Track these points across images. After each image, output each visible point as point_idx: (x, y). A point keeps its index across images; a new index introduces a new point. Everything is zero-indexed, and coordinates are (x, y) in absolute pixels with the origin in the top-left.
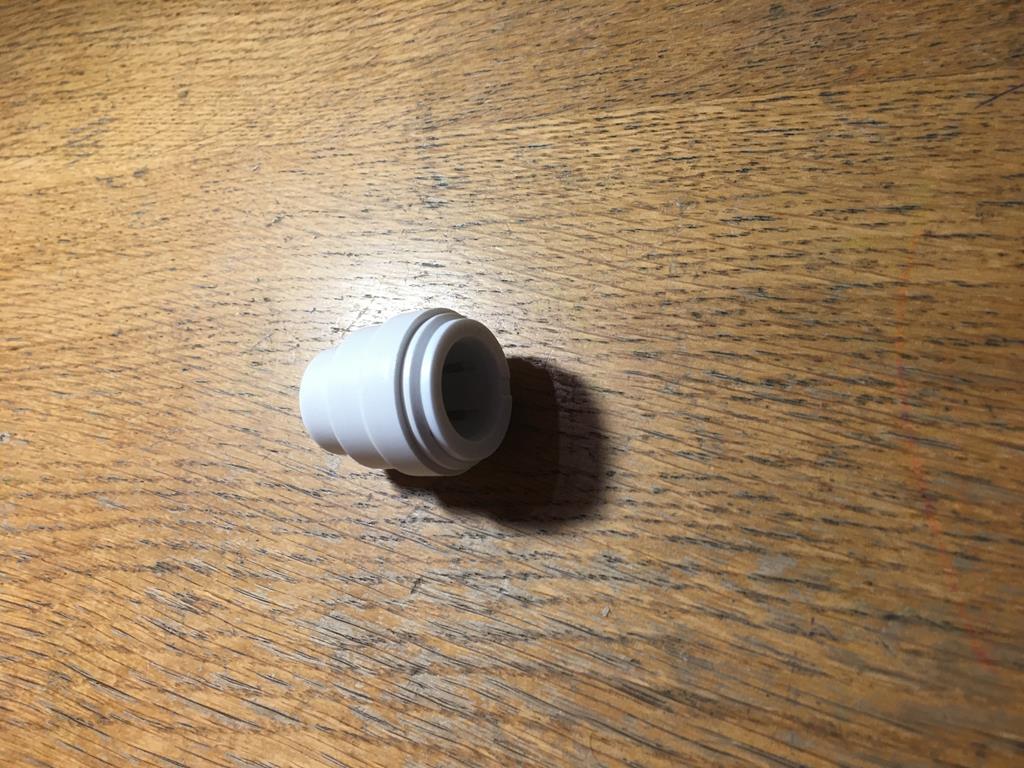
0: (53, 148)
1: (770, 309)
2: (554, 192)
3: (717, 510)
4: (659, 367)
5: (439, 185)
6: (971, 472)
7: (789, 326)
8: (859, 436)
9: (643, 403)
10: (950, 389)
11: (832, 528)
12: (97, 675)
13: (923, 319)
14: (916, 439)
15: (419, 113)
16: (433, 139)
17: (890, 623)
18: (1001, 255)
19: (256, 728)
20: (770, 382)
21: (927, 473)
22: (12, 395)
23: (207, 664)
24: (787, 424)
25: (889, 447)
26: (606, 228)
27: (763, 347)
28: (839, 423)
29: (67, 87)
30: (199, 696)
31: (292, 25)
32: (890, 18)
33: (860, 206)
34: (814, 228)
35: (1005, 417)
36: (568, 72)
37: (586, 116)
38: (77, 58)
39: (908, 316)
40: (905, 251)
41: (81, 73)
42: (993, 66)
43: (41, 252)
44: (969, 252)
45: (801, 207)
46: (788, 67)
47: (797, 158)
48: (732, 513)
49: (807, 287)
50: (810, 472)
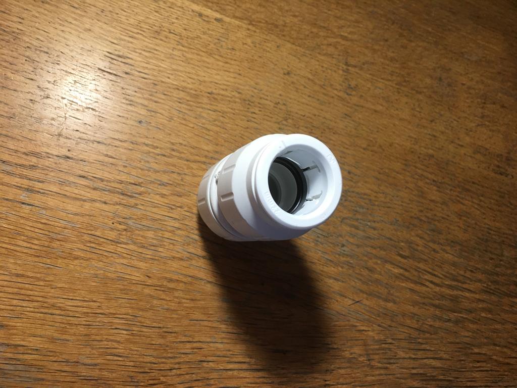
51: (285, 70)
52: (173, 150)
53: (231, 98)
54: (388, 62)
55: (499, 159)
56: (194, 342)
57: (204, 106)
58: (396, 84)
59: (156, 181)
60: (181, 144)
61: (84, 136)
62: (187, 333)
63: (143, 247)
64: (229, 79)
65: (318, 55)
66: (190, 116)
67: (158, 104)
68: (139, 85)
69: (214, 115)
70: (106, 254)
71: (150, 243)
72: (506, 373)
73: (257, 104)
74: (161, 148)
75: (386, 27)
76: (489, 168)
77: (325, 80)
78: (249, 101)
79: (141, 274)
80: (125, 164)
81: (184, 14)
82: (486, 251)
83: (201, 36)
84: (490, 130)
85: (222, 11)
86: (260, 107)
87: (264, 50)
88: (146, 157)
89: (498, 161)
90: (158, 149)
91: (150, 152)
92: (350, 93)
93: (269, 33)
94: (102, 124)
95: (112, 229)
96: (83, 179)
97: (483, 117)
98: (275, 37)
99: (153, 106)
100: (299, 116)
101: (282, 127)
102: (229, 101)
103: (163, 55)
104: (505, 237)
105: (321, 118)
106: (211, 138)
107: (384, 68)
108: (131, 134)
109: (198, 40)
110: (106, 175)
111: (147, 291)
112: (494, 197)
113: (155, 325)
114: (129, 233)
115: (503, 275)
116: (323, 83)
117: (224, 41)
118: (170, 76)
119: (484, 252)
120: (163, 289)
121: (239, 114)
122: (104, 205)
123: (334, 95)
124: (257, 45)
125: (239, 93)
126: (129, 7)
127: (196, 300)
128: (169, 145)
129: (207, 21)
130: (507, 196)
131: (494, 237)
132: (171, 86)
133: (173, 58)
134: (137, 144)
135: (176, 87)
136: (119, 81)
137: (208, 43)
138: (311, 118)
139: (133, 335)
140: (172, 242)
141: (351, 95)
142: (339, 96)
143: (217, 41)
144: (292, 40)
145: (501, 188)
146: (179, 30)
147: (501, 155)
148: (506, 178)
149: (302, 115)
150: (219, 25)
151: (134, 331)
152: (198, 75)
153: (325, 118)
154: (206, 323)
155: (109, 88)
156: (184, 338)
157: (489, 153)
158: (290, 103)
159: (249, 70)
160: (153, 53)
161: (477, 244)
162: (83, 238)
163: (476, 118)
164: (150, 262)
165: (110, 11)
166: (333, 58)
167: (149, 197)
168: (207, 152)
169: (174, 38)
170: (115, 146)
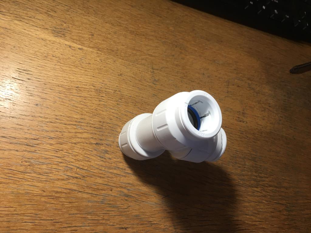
51: (119, 73)
52: (57, 119)
53: (89, 89)
54: (175, 67)
55: (238, 114)
56: (72, 227)
57: (73, 94)
58: (180, 78)
59: (47, 137)
60: (61, 115)
61: (5, 114)
62: (68, 222)
63: (41, 174)
64: (87, 79)
65: (136, 64)
66: (66, 100)
67: (47, 95)
68: (36, 85)
69: (79, 99)
70: (18, 180)
71: (44, 172)
72: (254, 230)
73: (104, 91)
74: (49, 119)
75: (173, 49)
76: (233, 119)
77: (141, 77)
78: (99, 90)
79: (40, 190)
80: (29, 129)
81: (61, 46)
82: (236, 163)
83: (71, 57)
84: (232, 99)
85: (83, 44)
86: (106, 93)
87: (107, 63)
88: (41, 124)
89: (238, 115)
90: (48, 119)
91: (43, 121)
92: (155, 83)
93: (109, 54)
94: (15, 107)
95: (21, 165)
96: (4, 138)
97: (228, 92)
98: (112, 57)
99: (44, 96)
100: (128, 97)
101: (119, 103)
102: (88, 91)
103: (49, 68)
104: (245, 155)
105: (140, 97)
106: (79, 111)
107: (173, 70)
108: (32, 112)
109: (69, 60)
110: (18, 135)
111: (43, 199)
112: (238, 134)
113: (48, 218)
114: (31, 167)
115: (247, 175)
116: (140, 79)
117: (84, 60)
118: (53, 79)
119: (235, 164)
120: (52, 197)
121: (94, 98)
122: (16, 152)
123: (147, 85)
124: (103, 61)
125: (94, 86)
126: (29, 44)
127: (73, 202)
128: (54, 117)
129: (74, 50)
130: (244, 133)
131: (239, 155)
132: (55, 84)
133: (55, 70)
134: (35, 117)
135: (58, 85)
136: (24, 83)
137: (75, 61)
138: (134, 97)
139: (35, 225)
140: (57, 170)
141: (156, 84)
142: (149, 85)
143: (80, 60)
144: (122, 58)
145: (241, 129)
146: (59, 55)
147: (239, 111)
148: (243, 123)
149: (129, 96)
150: (81, 51)
151: (36, 223)
152: (70, 78)
153: (142, 97)
154: (79, 215)
155: (18, 87)
156: (66, 225)
157: (233, 111)
158: (123, 90)
159: (98, 74)
160: (43, 67)
161: (231, 159)
162: (4, 171)
163: (224, 93)
164: (45, 182)
165: (19, 47)
166: (145, 66)
167: (43, 146)
168: (76, 119)
169: (56, 59)
170: (23, 119)
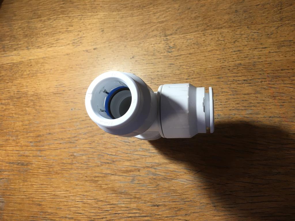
0: (69, 44)
1: (243, 67)
2: (196, 48)
3: (238, 104)
4: (222, 80)
5: (170, 48)
6: (281, 92)
7: (247, 70)
8: (262, 88)
9: (221, 87)
10: (276, 78)
11: (259, 104)
12: (110, 153)
13: (271, 67)
14: (271, 87)
15: (163, 33)
16: (167, 38)
17: (270, 118)
18: (282, 55)
19: (150, 157)
20: (244, 80)
21: (274, 93)
22: (72, 100)
23: (136, 147)
24: (249, 87)
25: (267, 89)
26: (208, 55)
27: (242, 74)
28: (257, 86)
29: (68, 29)
30: (136, 153)
31: (128, 14)
32: (258, 13)
33: (257, 48)
34: (249, 52)
35: (286, 82)
36: (195, 24)
37: (201, 33)
38: (70, 22)
39: (268, 67)
40: (266, 55)
41: (72, 26)
42: (278, 21)
43: (72, 68)
44: (277, 55)
45: (246, 48)
46: (240, 22)
47: (244, 39)
48: (240, 104)
49: (249, 63)
50: (254, 95)
